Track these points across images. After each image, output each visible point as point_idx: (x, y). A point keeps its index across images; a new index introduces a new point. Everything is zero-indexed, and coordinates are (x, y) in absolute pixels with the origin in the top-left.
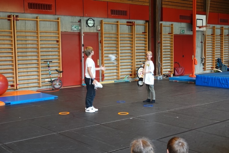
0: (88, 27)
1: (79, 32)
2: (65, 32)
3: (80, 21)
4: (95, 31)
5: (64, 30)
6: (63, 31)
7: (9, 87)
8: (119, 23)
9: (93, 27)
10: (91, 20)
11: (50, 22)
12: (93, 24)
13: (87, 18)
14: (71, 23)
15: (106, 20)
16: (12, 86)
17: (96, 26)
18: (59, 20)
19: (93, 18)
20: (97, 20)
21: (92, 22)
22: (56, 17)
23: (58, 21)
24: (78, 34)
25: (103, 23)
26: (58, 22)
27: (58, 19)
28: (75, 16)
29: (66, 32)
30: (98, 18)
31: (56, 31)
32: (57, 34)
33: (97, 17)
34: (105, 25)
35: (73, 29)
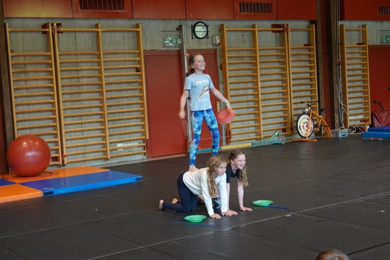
0: (196, 40)
1: (179, 49)
2: (151, 50)
3: (179, 28)
4: (210, 46)
5: (149, 47)
6: (148, 49)
7: (51, 162)
8: (256, 27)
9: (205, 39)
10: (202, 24)
11: (121, 34)
12: (206, 33)
13: (193, 23)
14: (163, 33)
15: (230, 24)
17: (212, 37)
18: (139, 28)
19: (205, 22)
20: (214, 24)
21: (203, 29)
22: (134, 22)
24: (177, 54)
25: (225, 29)
26: (138, 32)
27: (137, 26)
28: (171, 19)
29: (153, 52)
30: (214, 20)
31: (134, 50)
32: (136, 55)
33: (212, 19)
34: (229, 33)
35: (167, 45)
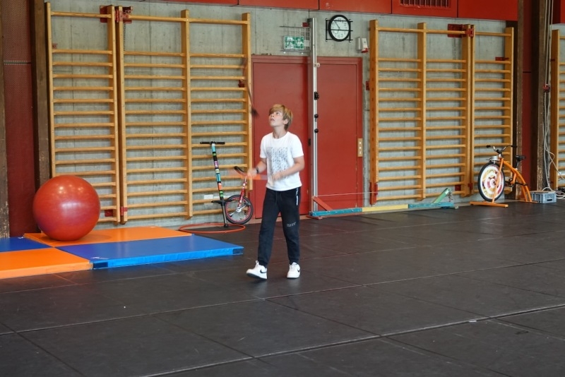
0: (332, 42)
1: (306, 55)
2: (263, 55)
3: (308, 24)
4: (353, 54)
5: (261, 50)
6: (258, 53)
7: (102, 217)
8: (425, 28)
9: (346, 42)
10: (342, 19)
11: (220, 27)
12: (347, 32)
13: (329, 15)
14: (282, 29)
15: (384, 21)
16: (110, 213)
17: (357, 39)
18: (246, 20)
19: (346, 15)
20: (360, 19)
21: (344, 26)
22: (240, 10)
23: (245, 22)
24: (301, 62)
25: (377, 29)
26: (245, 26)
27: (244, 17)
28: (295, 8)
29: (266, 57)
30: (361, 13)
31: (238, 53)
32: (239, 61)
33: (359, 12)
34: (383, 34)
35: (288, 48)
